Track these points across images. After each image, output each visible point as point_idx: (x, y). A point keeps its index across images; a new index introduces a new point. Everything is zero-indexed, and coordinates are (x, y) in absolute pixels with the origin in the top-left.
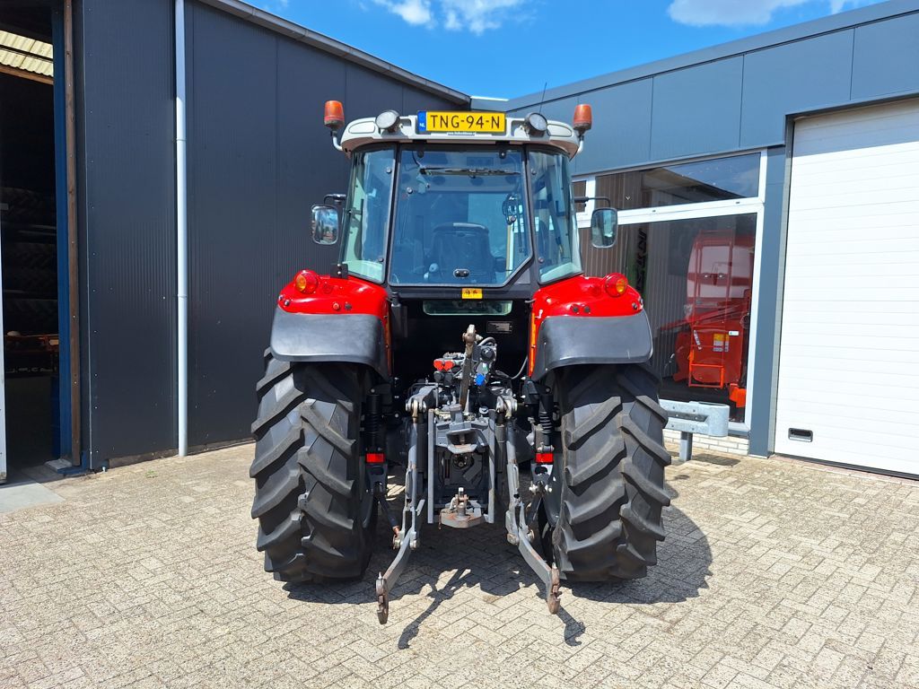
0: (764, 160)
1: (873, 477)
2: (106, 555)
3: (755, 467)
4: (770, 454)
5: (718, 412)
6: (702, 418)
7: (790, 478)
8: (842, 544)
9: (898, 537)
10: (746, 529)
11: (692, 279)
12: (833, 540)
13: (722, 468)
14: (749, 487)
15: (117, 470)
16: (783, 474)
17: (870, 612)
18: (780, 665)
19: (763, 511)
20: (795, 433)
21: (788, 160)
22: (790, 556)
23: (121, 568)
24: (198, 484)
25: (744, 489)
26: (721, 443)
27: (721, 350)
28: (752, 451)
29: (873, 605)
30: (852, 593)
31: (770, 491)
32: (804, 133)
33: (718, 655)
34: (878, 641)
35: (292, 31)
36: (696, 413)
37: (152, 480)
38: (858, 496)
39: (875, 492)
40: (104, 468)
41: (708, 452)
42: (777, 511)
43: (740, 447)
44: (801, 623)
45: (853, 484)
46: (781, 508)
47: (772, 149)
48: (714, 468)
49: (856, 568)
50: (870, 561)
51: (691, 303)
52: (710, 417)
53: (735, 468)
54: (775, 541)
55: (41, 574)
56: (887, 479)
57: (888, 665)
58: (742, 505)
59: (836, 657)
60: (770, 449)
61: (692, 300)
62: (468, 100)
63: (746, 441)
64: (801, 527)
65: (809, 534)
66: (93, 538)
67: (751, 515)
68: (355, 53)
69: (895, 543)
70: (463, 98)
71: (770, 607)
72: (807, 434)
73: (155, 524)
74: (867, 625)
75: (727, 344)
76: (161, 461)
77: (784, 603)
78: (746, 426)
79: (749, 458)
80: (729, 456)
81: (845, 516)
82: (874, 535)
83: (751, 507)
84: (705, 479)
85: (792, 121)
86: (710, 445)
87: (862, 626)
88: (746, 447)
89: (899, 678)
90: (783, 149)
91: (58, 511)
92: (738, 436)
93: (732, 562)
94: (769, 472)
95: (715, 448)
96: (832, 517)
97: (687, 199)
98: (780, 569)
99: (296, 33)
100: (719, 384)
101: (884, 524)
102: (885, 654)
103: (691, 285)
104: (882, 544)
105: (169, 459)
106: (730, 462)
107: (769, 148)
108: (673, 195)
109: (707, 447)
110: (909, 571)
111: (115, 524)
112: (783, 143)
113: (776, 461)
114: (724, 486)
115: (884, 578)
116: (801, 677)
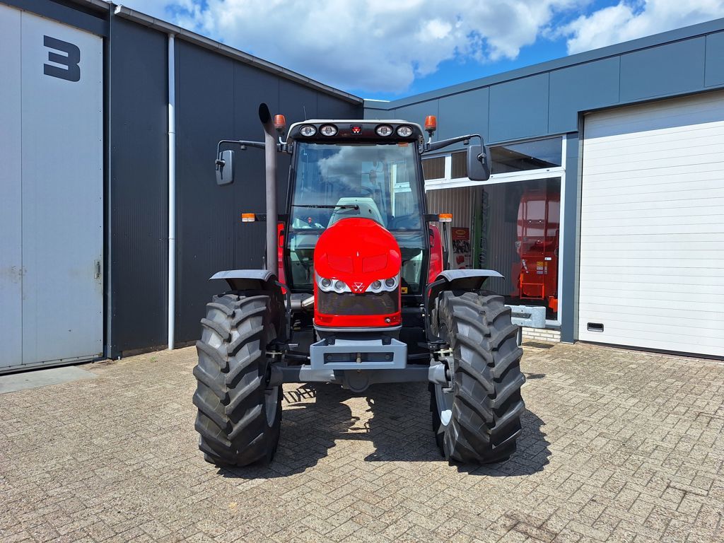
0: (564, 142)
1: (644, 354)
2: (143, 403)
3: (564, 349)
4: (575, 341)
5: (538, 311)
6: (528, 316)
7: (588, 354)
8: (617, 388)
9: (653, 384)
10: (555, 381)
11: (520, 225)
12: (612, 386)
13: (542, 350)
14: (560, 360)
15: (128, 358)
16: (583, 352)
17: (629, 420)
18: (571, 445)
19: (568, 372)
20: (592, 326)
21: (581, 142)
22: (583, 395)
23: (156, 408)
24: (189, 365)
25: (556, 361)
26: (542, 335)
27: (542, 273)
28: (562, 339)
29: (630, 417)
30: (619, 412)
31: (573, 362)
32: (590, 124)
33: (533, 441)
34: (631, 433)
35: (244, 58)
36: (524, 312)
37: (155, 364)
38: (632, 363)
39: (643, 362)
40: (119, 358)
41: (533, 341)
42: (577, 372)
43: (555, 336)
44: (585, 426)
45: (630, 358)
46: (579, 371)
47: (570, 135)
48: (536, 350)
49: (624, 400)
50: (632, 396)
51: (520, 240)
52: (533, 315)
53: (551, 349)
54: (573, 388)
55: (105, 412)
56: (654, 355)
57: (635, 443)
58: (554, 369)
59: (604, 441)
60: (575, 338)
61: (521, 239)
62: (362, 101)
63: (559, 333)
64: (592, 380)
65: (596, 384)
66: (130, 394)
67: (560, 374)
68: (286, 72)
69: (651, 387)
70: (358, 100)
71: (567, 419)
72: (599, 327)
73: (168, 386)
74: (626, 426)
75: (546, 268)
76: (157, 352)
77: (576, 417)
78: (559, 322)
79: (561, 344)
80: (548, 343)
81: (621, 374)
82: (638, 384)
83: (560, 370)
84: (531, 356)
85: (583, 116)
86: (534, 336)
87: (622, 426)
88: (559, 337)
89: (640, 449)
90: (577, 135)
91: (99, 381)
92: (553, 329)
93: (545, 398)
94: (573, 352)
95: (539, 338)
96: (613, 375)
97: (517, 168)
98: (575, 401)
99: (247, 59)
100: (541, 297)
101: (646, 377)
102: (634, 438)
103: (519, 228)
104: (642, 388)
105: (162, 351)
106: (549, 346)
107: (568, 133)
108: (507, 165)
109: (533, 337)
110: (656, 400)
111: (141, 387)
112: (576, 130)
113: (580, 346)
114: (543, 359)
115: (640, 404)
116: (582, 449)
